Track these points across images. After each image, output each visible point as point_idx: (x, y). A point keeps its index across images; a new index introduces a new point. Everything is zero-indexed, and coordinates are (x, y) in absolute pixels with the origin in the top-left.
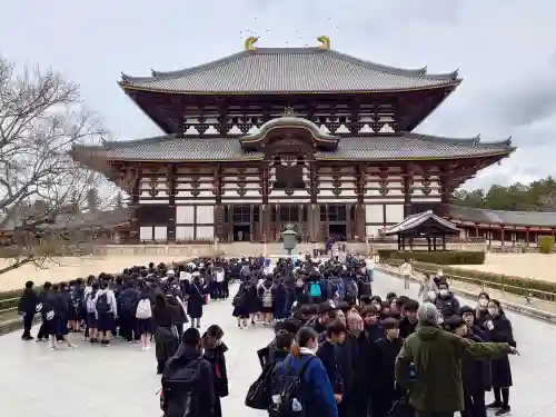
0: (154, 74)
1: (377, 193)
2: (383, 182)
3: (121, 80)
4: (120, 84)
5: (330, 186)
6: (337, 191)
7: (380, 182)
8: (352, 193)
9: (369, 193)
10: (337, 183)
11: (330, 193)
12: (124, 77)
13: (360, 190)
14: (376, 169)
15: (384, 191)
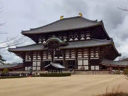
0: (31, 29)
1: (81, 57)
2: (83, 53)
3: (21, 32)
4: (21, 33)
5: (69, 55)
6: (70, 57)
7: (82, 54)
8: (74, 57)
9: (79, 57)
10: (70, 54)
11: (68, 57)
12: (22, 31)
13: (77, 56)
14: (81, 50)
15: (83, 56)
